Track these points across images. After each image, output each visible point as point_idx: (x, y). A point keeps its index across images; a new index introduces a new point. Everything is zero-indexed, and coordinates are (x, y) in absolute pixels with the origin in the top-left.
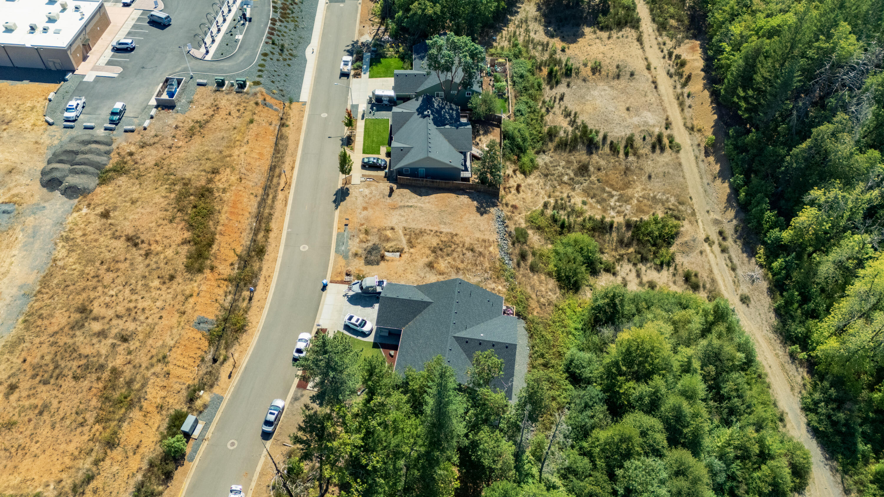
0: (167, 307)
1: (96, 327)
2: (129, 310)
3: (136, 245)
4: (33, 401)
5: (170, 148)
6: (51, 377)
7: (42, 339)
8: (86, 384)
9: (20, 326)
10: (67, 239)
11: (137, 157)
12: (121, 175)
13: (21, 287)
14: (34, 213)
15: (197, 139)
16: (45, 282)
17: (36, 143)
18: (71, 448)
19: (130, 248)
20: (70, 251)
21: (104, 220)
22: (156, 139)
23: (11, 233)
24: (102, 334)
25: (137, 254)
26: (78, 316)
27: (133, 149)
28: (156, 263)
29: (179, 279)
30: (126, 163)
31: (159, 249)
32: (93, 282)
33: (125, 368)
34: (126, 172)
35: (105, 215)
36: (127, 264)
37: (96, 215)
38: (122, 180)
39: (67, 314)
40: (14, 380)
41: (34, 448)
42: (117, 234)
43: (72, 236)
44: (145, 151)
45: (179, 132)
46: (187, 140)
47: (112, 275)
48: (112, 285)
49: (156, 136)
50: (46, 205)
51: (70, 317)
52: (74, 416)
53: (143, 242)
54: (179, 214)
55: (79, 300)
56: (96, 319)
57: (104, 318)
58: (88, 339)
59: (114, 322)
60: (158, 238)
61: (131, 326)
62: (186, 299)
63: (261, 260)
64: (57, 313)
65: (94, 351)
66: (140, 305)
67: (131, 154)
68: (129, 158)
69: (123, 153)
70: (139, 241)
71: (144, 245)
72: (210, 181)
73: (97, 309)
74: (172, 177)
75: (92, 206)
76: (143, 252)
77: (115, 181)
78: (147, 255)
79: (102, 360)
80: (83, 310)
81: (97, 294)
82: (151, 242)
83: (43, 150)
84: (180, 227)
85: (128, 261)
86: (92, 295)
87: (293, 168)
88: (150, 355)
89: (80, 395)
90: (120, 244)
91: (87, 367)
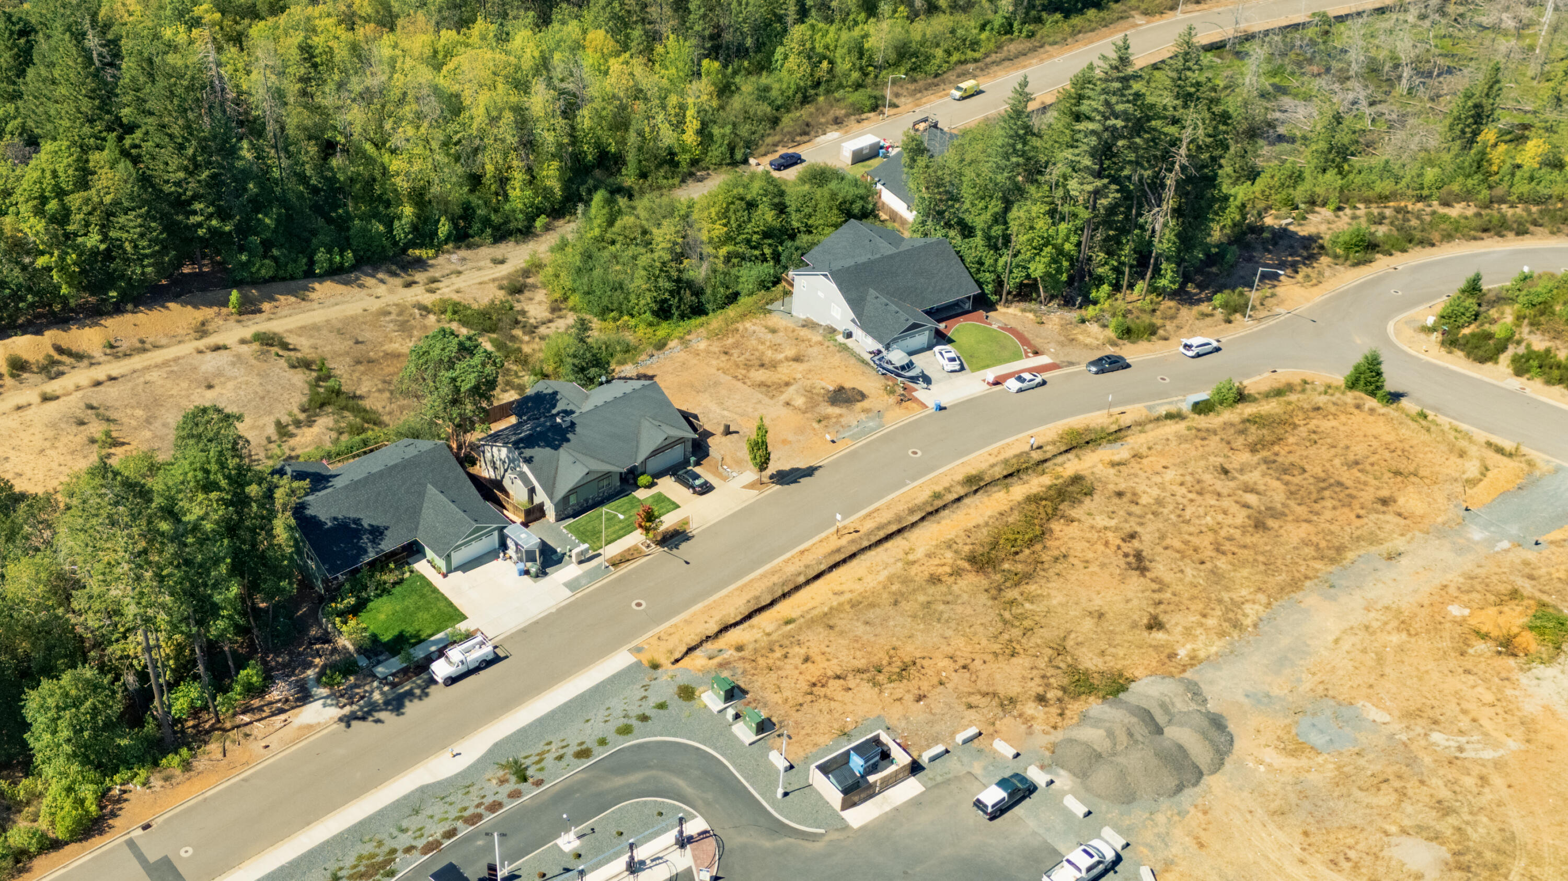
0: (1150, 472)
1: (1251, 499)
2: (1200, 493)
3: (1139, 556)
4: (1363, 478)
5: (964, 667)
6: (1331, 485)
7: (1327, 525)
8: (1291, 458)
9: (1350, 555)
10: (1236, 625)
11: (1035, 687)
12: (1086, 673)
13: (1334, 598)
14: (1268, 696)
15: (909, 651)
16: (1296, 584)
17: (1201, 845)
18: (1334, 423)
19: (1149, 557)
20: (1239, 605)
21: (1163, 618)
22: (975, 699)
23: (1321, 688)
24: (1249, 489)
25: (1146, 543)
26: (1270, 523)
27: (1031, 709)
28: (1126, 521)
29: (1111, 487)
30: (1064, 689)
31: (1110, 535)
32: (1227, 546)
33: (1241, 447)
34: (1073, 670)
35: (1155, 624)
36: (1168, 542)
37: (1167, 631)
38: (1090, 661)
39: (1282, 531)
40: (1379, 507)
41: (1375, 444)
42: (1155, 586)
43: (1226, 624)
44: (1014, 689)
45: (925, 686)
46: (926, 663)
47: (1195, 540)
48: (1204, 529)
49: (970, 707)
50: (1243, 699)
51: (1281, 527)
52: (1320, 442)
53: (1126, 555)
54: (1045, 558)
55: (1256, 538)
56: (1246, 506)
57: (1237, 502)
58: (1269, 493)
59: (1225, 491)
60: (1100, 547)
61: (1208, 478)
62: (1119, 464)
63: (983, 472)
64: (1295, 540)
65: (1268, 479)
66: (1183, 490)
67: (1041, 699)
68: (1050, 695)
69: (1054, 710)
70: (1131, 559)
71: (1126, 550)
72: (957, 573)
73: (1241, 517)
74: (1007, 615)
75: (1167, 651)
76: (1136, 543)
77: (1102, 667)
78: (1133, 536)
79: (1264, 467)
80: (1259, 525)
81: (1232, 531)
82: (1114, 548)
83: (1195, 818)
84: (1057, 543)
85: (1164, 544)
86: (1237, 534)
87: (802, 552)
88: (1206, 442)
89: (1305, 453)
90: (1160, 569)
91: (1285, 471)
